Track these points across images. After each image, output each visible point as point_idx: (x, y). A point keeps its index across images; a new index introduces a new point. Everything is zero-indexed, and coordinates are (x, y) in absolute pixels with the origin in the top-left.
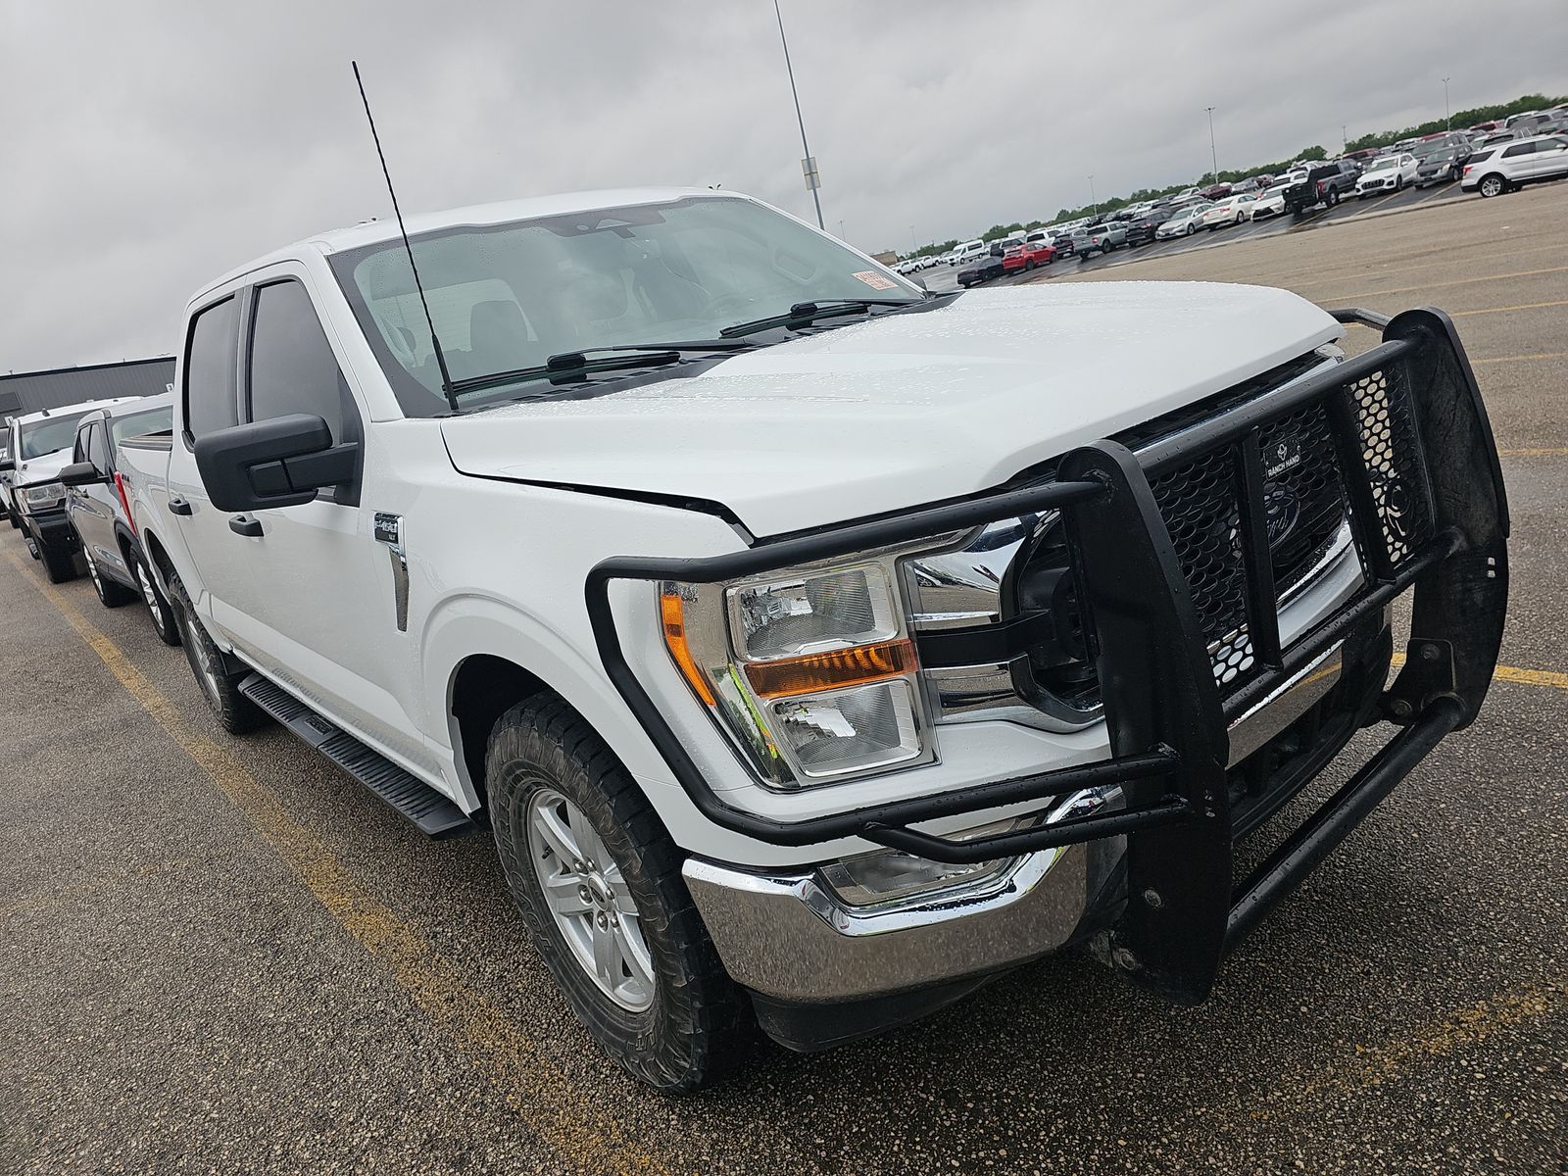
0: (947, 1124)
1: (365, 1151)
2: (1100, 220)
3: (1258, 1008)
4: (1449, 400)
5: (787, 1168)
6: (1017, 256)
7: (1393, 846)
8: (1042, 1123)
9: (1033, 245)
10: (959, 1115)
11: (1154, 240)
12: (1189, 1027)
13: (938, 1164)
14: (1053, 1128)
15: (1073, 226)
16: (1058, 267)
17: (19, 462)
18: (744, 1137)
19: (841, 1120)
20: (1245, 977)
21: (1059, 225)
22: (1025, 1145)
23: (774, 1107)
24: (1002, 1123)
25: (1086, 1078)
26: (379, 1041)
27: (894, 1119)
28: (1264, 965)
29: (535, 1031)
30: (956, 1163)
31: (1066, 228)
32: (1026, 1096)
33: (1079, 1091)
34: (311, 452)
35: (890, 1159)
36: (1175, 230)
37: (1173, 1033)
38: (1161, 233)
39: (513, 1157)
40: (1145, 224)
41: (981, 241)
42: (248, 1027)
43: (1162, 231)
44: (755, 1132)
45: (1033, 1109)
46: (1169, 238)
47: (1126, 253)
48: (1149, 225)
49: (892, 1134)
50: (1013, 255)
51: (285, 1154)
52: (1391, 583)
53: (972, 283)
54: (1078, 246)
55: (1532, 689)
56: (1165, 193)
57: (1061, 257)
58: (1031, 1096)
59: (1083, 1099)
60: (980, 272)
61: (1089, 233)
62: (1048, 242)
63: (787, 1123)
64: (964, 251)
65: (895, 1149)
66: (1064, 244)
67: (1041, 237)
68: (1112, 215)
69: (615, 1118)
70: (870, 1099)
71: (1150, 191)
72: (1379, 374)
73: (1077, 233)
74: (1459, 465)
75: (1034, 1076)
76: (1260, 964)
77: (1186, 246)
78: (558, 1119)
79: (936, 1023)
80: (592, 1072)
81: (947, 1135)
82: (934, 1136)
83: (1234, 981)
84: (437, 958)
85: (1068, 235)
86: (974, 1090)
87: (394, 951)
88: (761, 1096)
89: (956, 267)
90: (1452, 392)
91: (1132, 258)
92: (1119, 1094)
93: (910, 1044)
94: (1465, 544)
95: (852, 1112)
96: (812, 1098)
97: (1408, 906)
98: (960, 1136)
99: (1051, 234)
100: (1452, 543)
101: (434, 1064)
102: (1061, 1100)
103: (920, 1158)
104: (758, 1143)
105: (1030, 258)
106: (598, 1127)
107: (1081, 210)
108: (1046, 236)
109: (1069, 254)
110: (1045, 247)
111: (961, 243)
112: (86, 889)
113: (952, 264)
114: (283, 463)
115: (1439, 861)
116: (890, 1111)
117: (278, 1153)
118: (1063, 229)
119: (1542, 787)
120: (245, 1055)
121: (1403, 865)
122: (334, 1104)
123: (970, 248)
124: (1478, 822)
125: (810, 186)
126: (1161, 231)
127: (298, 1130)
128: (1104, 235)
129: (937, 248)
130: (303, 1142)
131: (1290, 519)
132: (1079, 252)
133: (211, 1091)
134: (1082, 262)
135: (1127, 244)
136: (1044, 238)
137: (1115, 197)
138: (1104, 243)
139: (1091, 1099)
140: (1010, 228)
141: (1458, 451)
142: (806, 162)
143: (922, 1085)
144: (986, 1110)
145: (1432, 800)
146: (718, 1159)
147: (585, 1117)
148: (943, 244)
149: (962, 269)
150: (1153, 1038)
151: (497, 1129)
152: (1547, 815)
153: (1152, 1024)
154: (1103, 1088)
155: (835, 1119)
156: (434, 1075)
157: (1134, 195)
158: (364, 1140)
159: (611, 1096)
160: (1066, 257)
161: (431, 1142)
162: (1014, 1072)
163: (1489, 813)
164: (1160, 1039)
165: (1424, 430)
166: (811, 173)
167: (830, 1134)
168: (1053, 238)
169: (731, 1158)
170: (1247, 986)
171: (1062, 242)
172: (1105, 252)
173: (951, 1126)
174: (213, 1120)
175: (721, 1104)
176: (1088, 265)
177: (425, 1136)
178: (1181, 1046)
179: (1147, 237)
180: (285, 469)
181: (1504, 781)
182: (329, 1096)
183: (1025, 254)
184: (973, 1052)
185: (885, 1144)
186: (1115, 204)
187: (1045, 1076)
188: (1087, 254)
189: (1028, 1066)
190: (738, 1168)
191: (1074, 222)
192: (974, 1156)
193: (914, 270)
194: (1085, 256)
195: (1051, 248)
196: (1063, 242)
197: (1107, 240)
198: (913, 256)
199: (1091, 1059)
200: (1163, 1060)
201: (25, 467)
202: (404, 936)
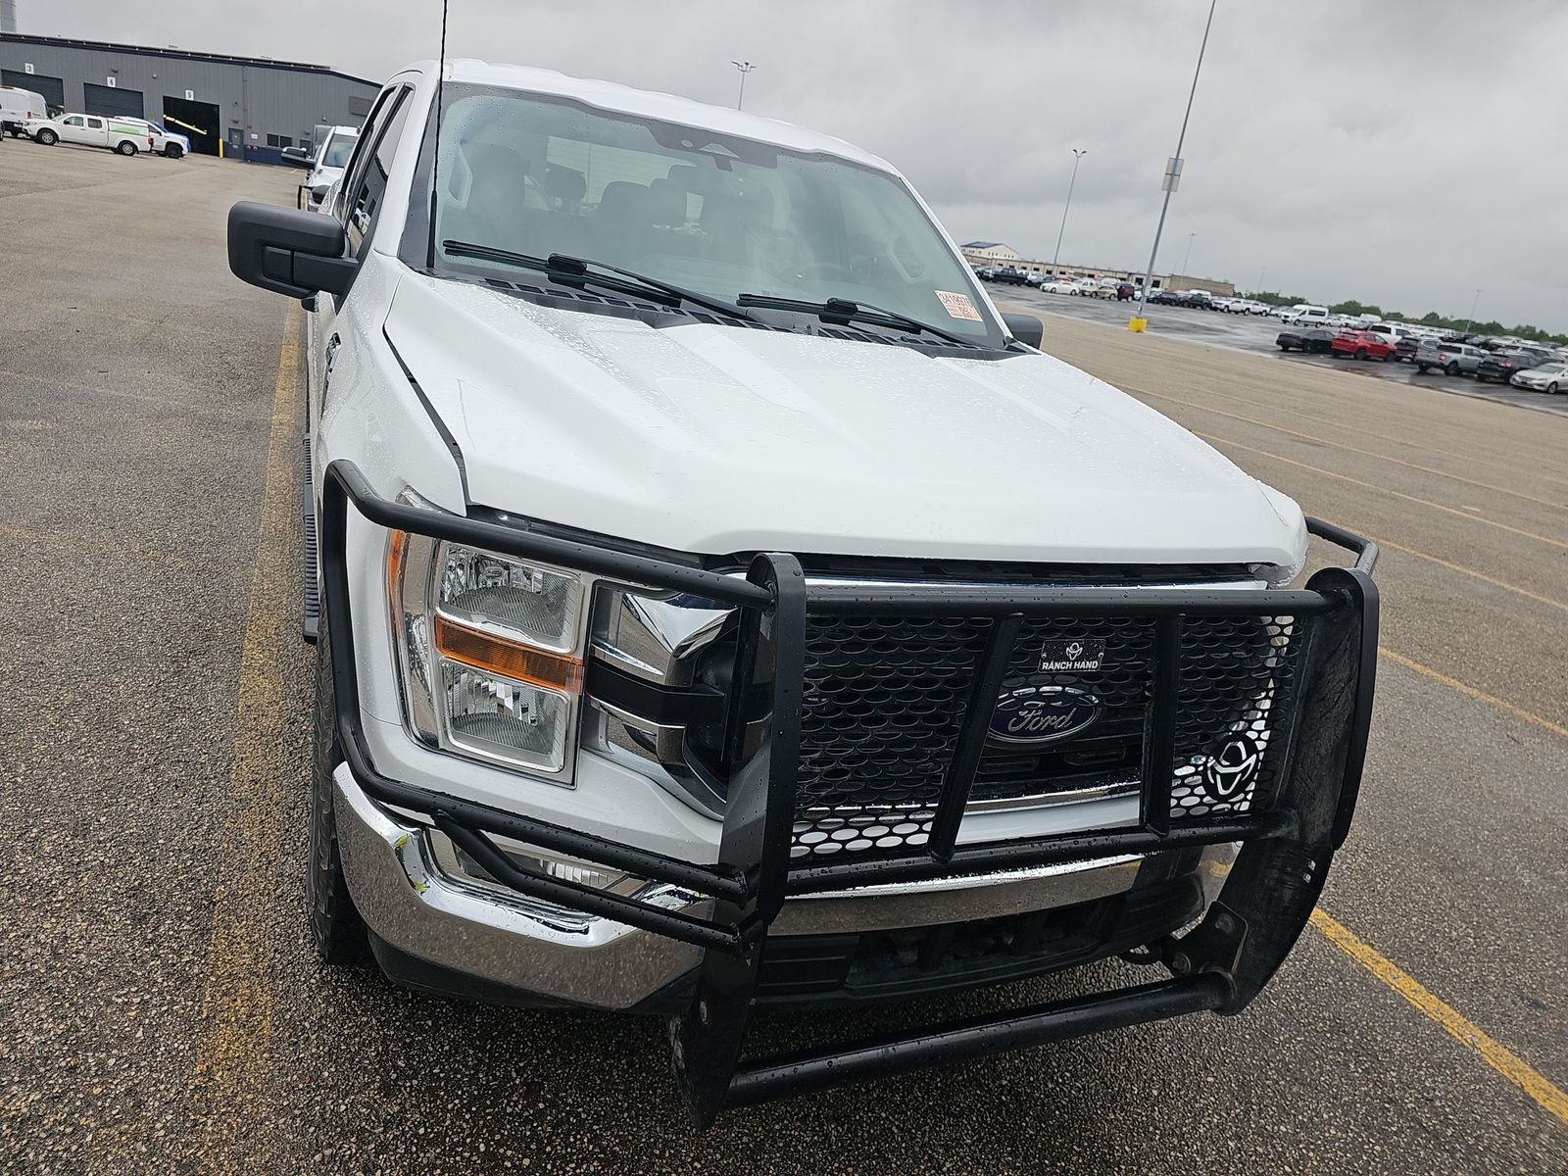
0: (509, 1110)
1: (87, 870)
2: (1465, 339)
3: (853, 1166)
4: (1340, 681)
5: (357, 1071)
6: (1352, 340)
7: (1124, 1091)
8: (581, 1156)
9: (1375, 336)
10: (525, 1108)
11: (1507, 383)
12: (779, 1147)
13: (468, 1140)
14: (585, 1166)
15: (1432, 334)
16: (1390, 370)
17: (319, 166)
18: (350, 1025)
19: (433, 1057)
20: (868, 1132)
21: (1419, 326)
22: (549, 1167)
23: (396, 1014)
24: (551, 1136)
25: (652, 1140)
26: (177, 786)
27: (474, 1080)
28: (896, 1131)
29: (289, 844)
30: (482, 1148)
31: (1423, 332)
32: (592, 1125)
33: (636, 1147)
34: (311, 253)
35: (438, 1113)
36: (1534, 382)
37: (760, 1147)
38: (1517, 378)
39: (178, 938)
40: (1505, 362)
41: (1327, 311)
42: (103, 723)
43: (1520, 377)
44: (361, 1027)
45: (586, 1140)
46: (1525, 388)
47: (1469, 384)
48: (1509, 365)
49: (460, 1093)
50: (1348, 337)
51: (36, 839)
52: (1158, 835)
53: (1291, 349)
54: (1421, 355)
55: (1416, 1016)
56: (1554, 339)
57: (1398, 359)
58: (595, 1127)
59: (633, 1156)
60: (1305, 341)
61: (1441, 348)
62: (1392, 339)
63: (392, 1033)
64: (1304, 313)
65: (450, 1106)
66: (1408, 348)
67: (1388, 331)
68: (1481, 338)
69: (275, 951)
70: (471, 1052)
71: (1538, 331)
72: (1290, 619)
73: (1427, 342)
74: (1323, 752)
75: (615, 1112)
76: (894, 1129)
77: (1538, 403)
78: (237, 927)
79: (583, 1018)
80: (296, 903)
81: (499, 1119)
82: (489, 1114)
83: (856, 1129)
84: (277, 742)
85: (1417, 341)
86: (556, 1095)
87: (255, 719)
88: (396, 999)
89: (1287, 326)
90: (1347, 673)
91: (1473, 392)
92: (664, 1170)
93: (547, 1025)
94: (1296, 834)
95: (448, 1055)
96: (430, 1024)
97: (1079, 1154)
98: (508, 1127)
99: (1398, 332)
100: (1277, 826)
101: (196, 828)
102: (614, 1146)
103: (460, 1126)
104: (356, 1036)
105: (1364, 348)
106: (257, 950)
107: (1453, 320)
108: (1393, 332)
109: (1409, 360)
110: (1386, 343)
111: (1308, 304)
112: (101, 548)
113: (1285, 322)
114: (293, 254)
115: (1151, 1129)
116: (477, 1073)
117: (32, 835)
118: (1416, 331)
119: (1325, 1116)
120: (82, 744)
121: (1115, 1113)
122: (103, 819)
123: (1312, 313)
124: (1227, 1114)
125: (1166, 187)
126: (1518, 377)
127: (62, 825)
128: (1454, 356)
129: (1282, 298)
130: (55, 836)
131: (1075, 722)
132: (1420, 363)
133: (34, 759)
134: (1418, 374)
135: (1476, 375)
136: (1390, 333)
137: (1497, 321)
138: (1451, 363)
139: (638, 1161)
140: (1368, 308)
141: (1329, 735)
142: (1172, 161)
143: (521, 1065)
144: (549, 1118)
145: (1206, 1068)
146: (315, 1032)
147: (257, 936)
148: (1289, 297)
149: (1289, 329)
150: (741, 1138)
151: (189, 909)
152: (1301, 1146)
153: (752, 1126)
154: (658, 1157)
155: (430, 1052)
156: (187, 837)
157: (1519, 327)
158: (95, 860)
159: (290, 931)
160: (1405, 362)
161: (134, 892)
162: (603, 1099)
163: (1246, 1112)
164: (745, 1143)
165: (1308, 697)
166: (1173, 174)
167: (415, 1063)
168: (1400, 337)
169: (325, 1036)
170: (863, 1144)
171: (1407, 344)
172: (1447, 374)
173: (510, 1114)
174: (16, 782)
175: (360, 987)
176: (1423, 381)
177: (136, 883)
178: (756, 1161)
179: (1501, 377)
180: (292, 260)
181: (1295, 1089)
182: (105, 810)
183: (1361, 342)
184: (588, 1061)
185: (446, 1097)
186: (1495, 329)
187: (623, 1117)
188: (1427, 368)
189: (619, 1100)
190: (321, 1048)
191: (1436, 329)
192: (502, 1151)
193: (1242, 311)
194: (1424, 369)
195: (1392, 346)
196: (1408, 346)
197: (1455, 362)
198: (1251, 297)
199: (672, 1126)
200: (728, 1163)
201: (320, 171)
202: (272, 711)
